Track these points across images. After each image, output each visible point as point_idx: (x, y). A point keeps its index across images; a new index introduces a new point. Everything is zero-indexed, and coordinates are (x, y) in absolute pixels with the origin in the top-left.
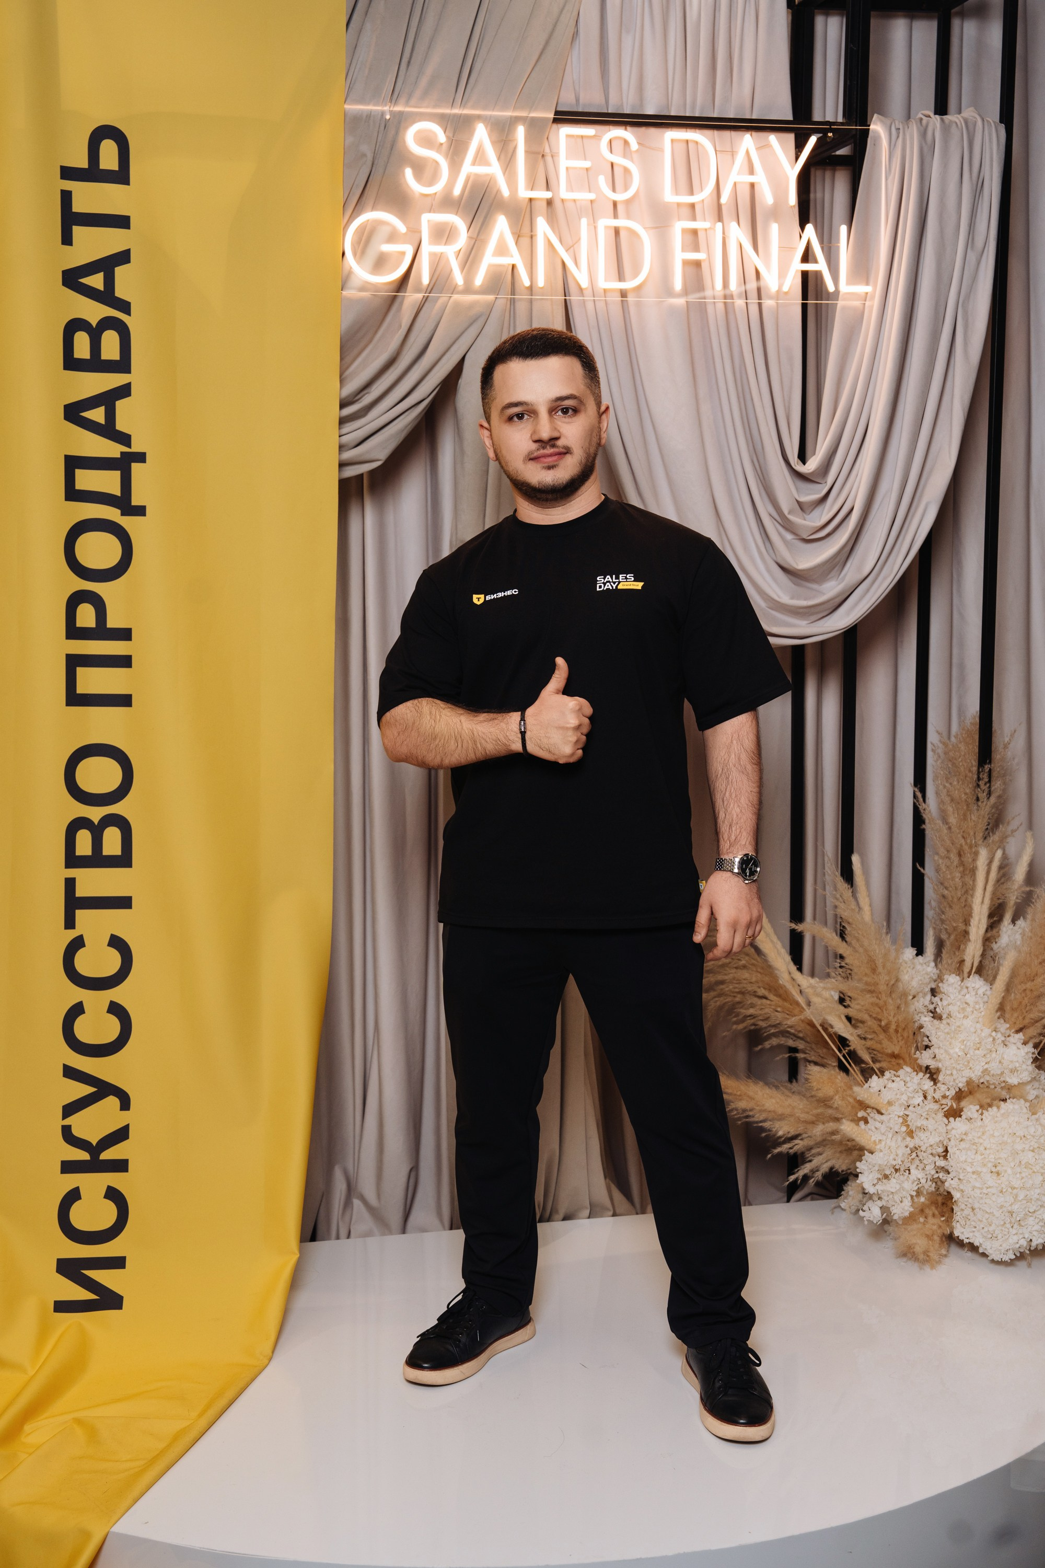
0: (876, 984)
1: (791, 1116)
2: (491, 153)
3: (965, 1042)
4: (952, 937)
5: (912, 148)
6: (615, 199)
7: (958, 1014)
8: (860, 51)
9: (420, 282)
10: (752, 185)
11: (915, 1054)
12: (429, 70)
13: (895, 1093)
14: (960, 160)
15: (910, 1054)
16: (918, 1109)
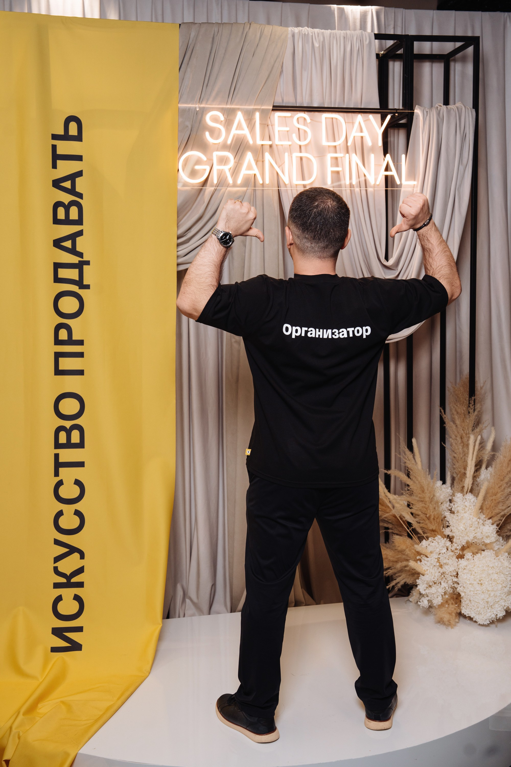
0: (424, 498)
2: (244, 124)
3: (465, 524)
4: (459, 476)
5: (433, 120)
6: (300, 144)
7: (462, 511)
8: (409, 78)
9: (213, 182)
10: (362, 137)
11: (442, 530)
12: (216, 89)
13: (433, 548)
14: (455, 125)
15: (440, 530)
16: (444, 555)
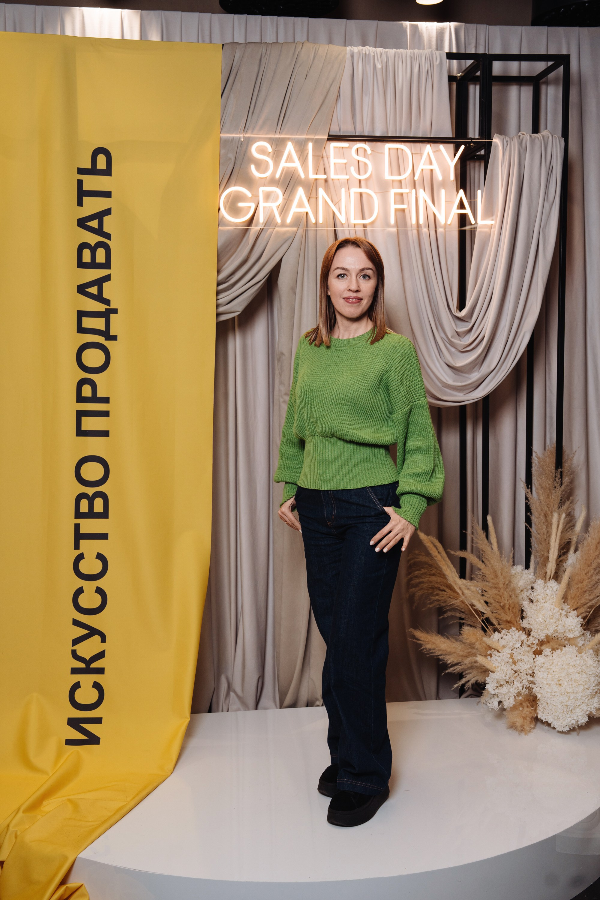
0: (498, 584)
1: (455, 653)
2: (295, 156)
3: (545, 615)
4: (542, 560)
5: (515, 151)
6: (360, 178)
7: (542, 600)
8: (487, 102)
9: (258, 222)
11: (519, 621)
13: (506, 641)
14: (540, 156)
15: (515, 621)
16: (519, 650)
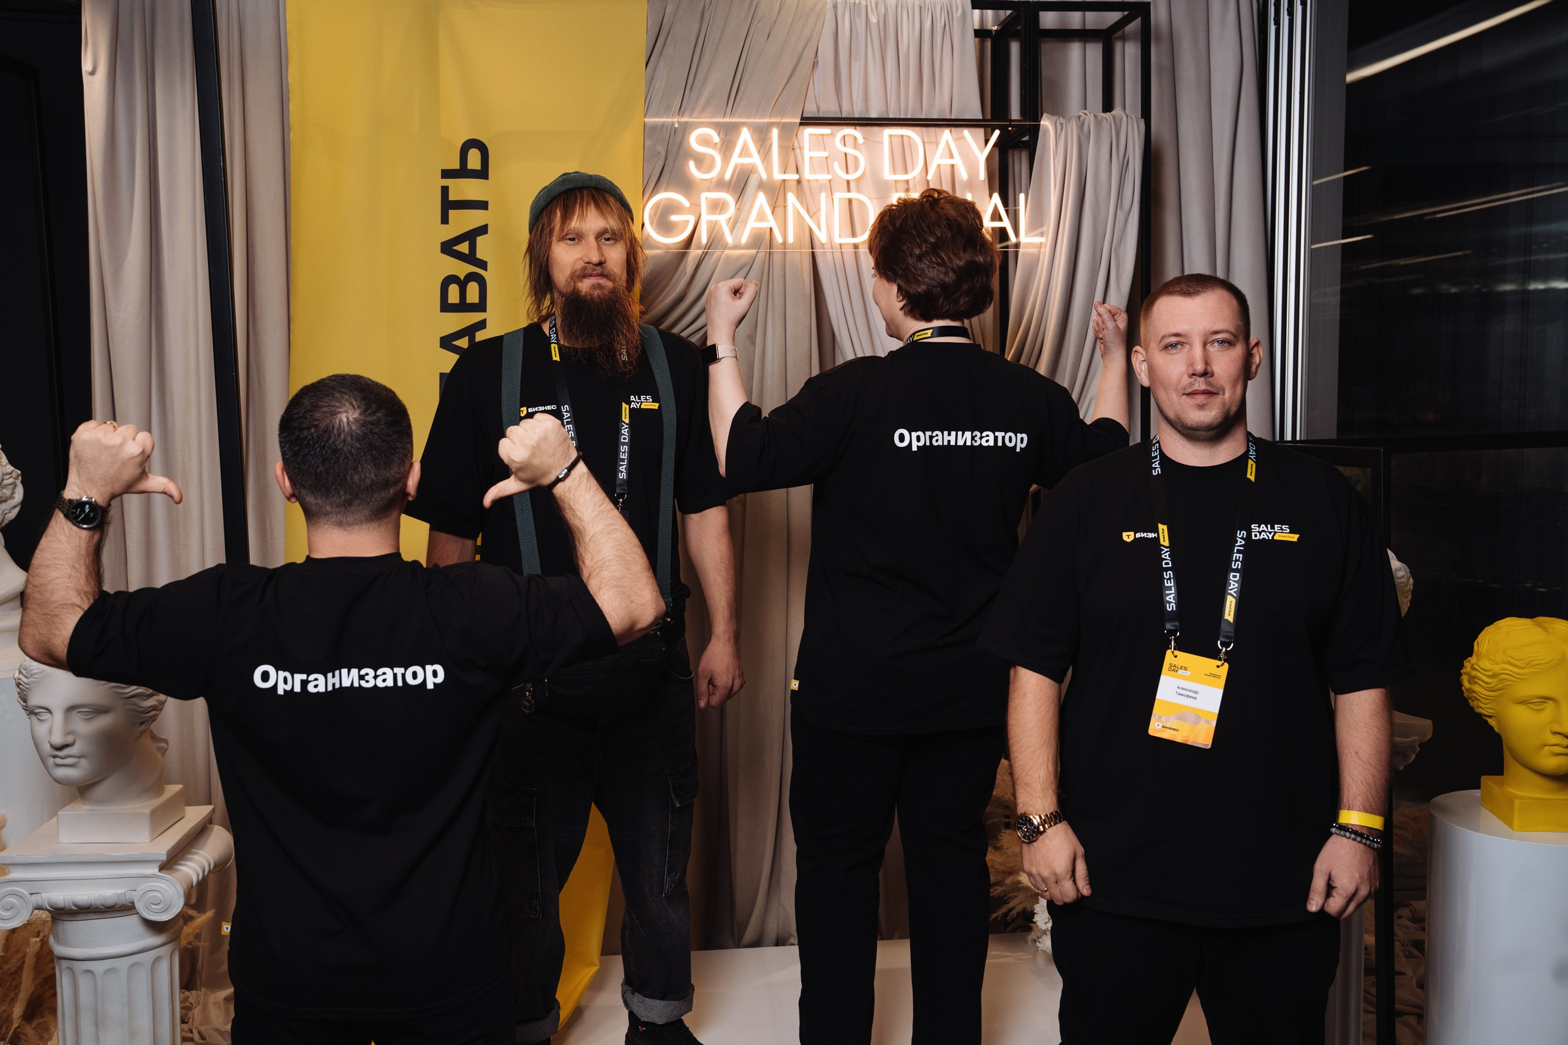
2: (753, 148)
5: (1072, 137)
6: (848, 179)
8: (1031, 69)
9: (701, 242)
12: (706, 93)
14: (1109, 146)
